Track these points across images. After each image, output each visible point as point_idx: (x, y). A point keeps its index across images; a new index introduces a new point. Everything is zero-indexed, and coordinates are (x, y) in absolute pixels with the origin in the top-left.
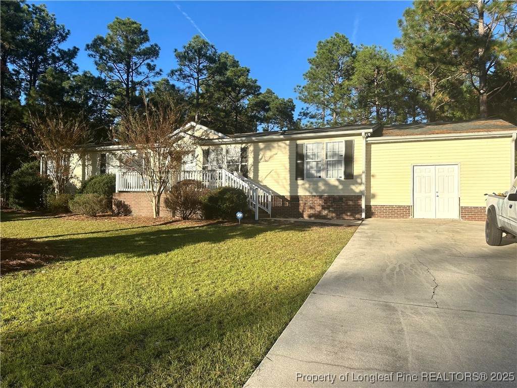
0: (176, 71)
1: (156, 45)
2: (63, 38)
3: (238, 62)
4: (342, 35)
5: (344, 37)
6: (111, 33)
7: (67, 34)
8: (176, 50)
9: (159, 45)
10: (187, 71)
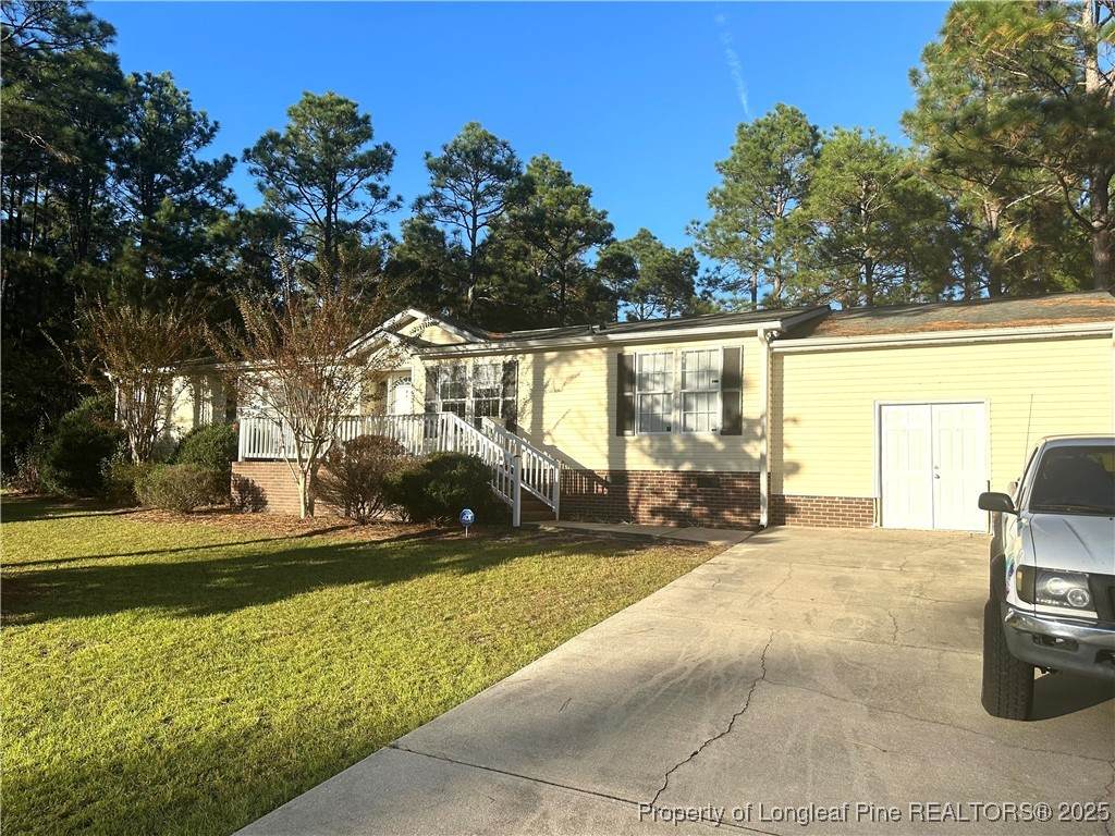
0: (428, 199)
1: (387, 146)
2: (206, 138)
3: (569, 174)
4: (792, 109)
5: (794, 112)
6: (294, 125)
7: (213, 130)
8: (428, 155)
9: (392, 145)
10: (450, 197)
